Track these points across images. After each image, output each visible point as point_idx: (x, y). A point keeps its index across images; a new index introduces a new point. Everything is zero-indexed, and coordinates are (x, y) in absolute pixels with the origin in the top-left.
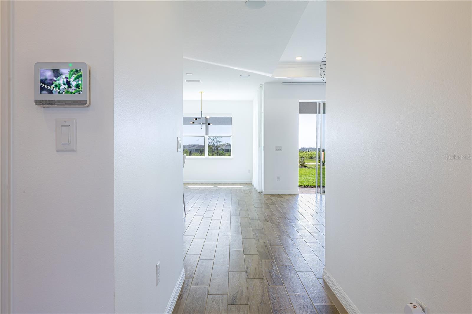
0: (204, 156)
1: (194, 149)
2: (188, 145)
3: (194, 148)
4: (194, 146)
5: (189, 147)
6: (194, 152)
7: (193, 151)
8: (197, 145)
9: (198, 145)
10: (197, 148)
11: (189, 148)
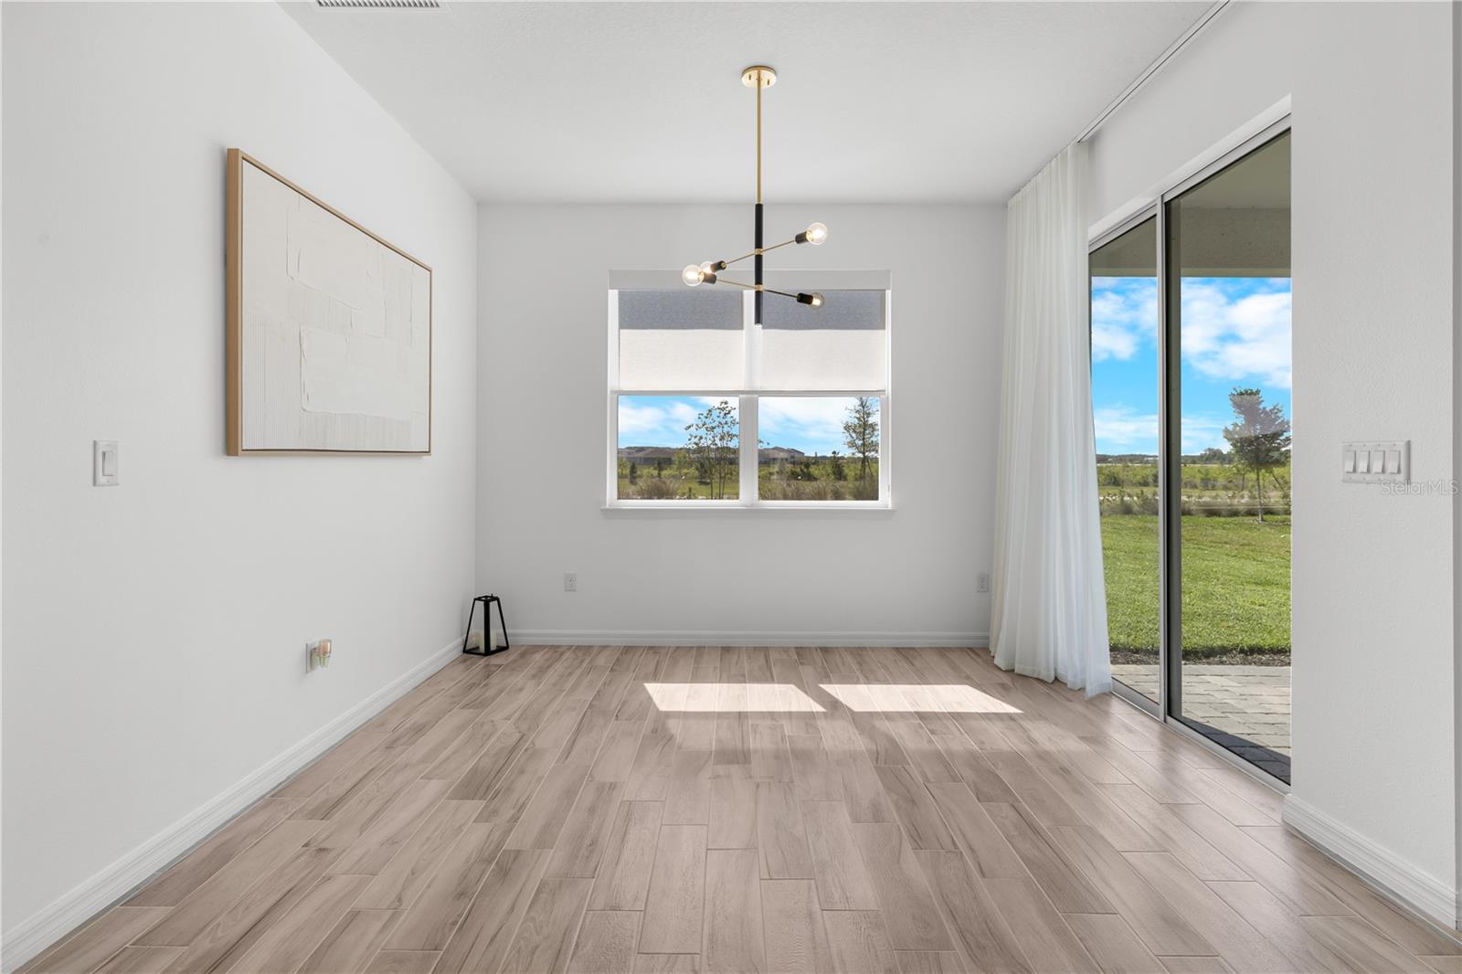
0: (737, 496)
1: (640, 458)
2: (627, 448)
3: (641, 454)
4: (641, 449)
5: (629, 453)
6: (640, 464)
7: (638, 461)
8: (648, 448)
9: (652, 448)
10: (648, 454)
11: (631, 456)
